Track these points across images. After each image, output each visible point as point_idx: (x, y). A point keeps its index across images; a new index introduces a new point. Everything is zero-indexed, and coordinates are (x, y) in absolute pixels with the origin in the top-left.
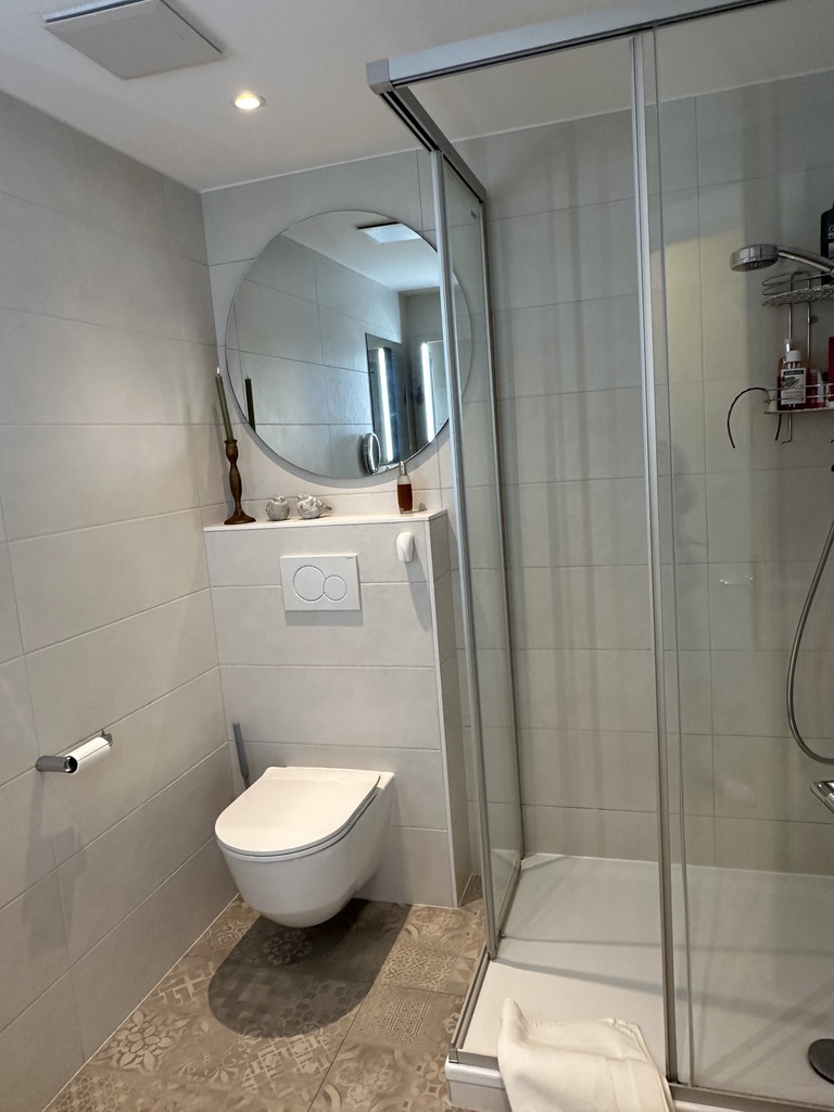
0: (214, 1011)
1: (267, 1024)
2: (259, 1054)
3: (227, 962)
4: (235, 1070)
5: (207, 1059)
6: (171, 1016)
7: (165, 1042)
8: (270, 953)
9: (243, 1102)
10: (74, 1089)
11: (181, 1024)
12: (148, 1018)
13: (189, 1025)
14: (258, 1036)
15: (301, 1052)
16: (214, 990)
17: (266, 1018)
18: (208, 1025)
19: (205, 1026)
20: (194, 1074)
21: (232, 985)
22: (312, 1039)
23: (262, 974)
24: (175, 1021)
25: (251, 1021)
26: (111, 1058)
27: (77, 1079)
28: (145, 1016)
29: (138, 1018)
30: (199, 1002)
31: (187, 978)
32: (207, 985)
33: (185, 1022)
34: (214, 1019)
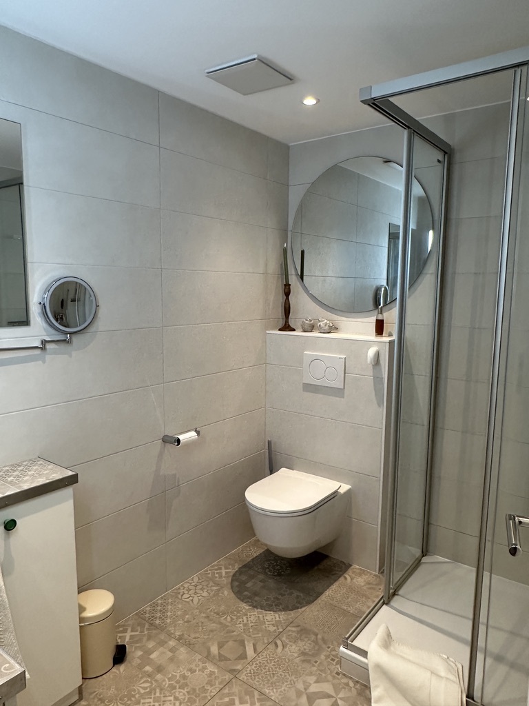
0: (232, 587)
1: (256, 601)
2: (249, 614)
3: (245, 566)
4: (234, 618)
5: (223, 608)
6: (211, 584)
7: (205, 594)
8: (268, 568)
9: (235, 633)
10: (159, 602)
11: (215, 588)
12: (200, 581)
13: (219, 590)
14: (250, 606)
15: (269, 619)
16: (235, 578)
17: (257, 598)
18: (227, 592)
19: (226, 593)
20: (215, 613)
21: (244, 578)
22: (277, 615)
23: (261, 577)
24: (212, 586)
25: (249, 598)
26: (179, 593)
27: (162, 598)
28: (199, 579)
29: (196, 580)
30: (226, 581)
31: (223, 568)
32: (232, 574)
33: (217, 588)
34: (231, 591)
